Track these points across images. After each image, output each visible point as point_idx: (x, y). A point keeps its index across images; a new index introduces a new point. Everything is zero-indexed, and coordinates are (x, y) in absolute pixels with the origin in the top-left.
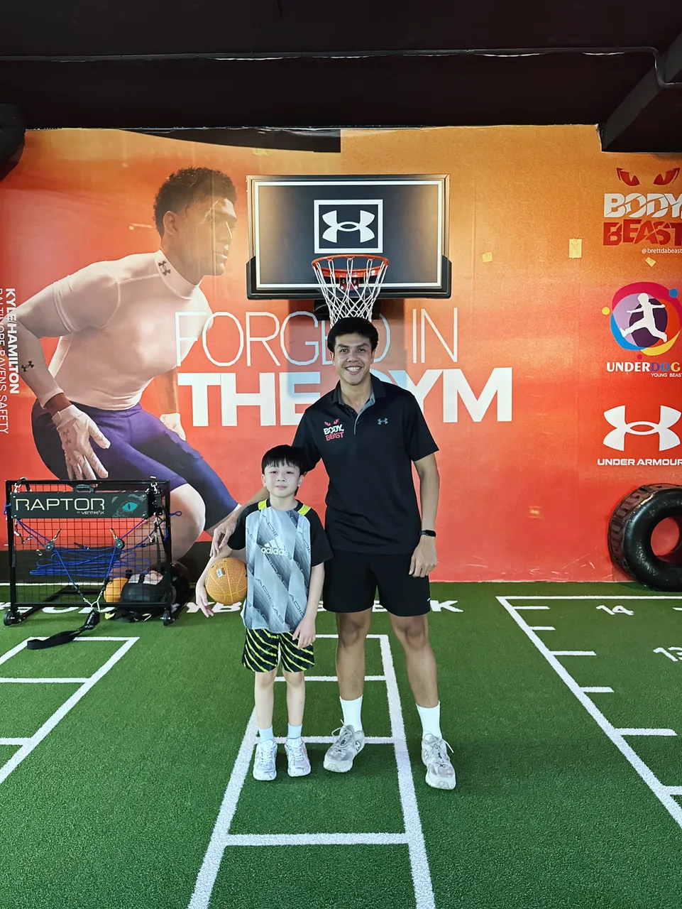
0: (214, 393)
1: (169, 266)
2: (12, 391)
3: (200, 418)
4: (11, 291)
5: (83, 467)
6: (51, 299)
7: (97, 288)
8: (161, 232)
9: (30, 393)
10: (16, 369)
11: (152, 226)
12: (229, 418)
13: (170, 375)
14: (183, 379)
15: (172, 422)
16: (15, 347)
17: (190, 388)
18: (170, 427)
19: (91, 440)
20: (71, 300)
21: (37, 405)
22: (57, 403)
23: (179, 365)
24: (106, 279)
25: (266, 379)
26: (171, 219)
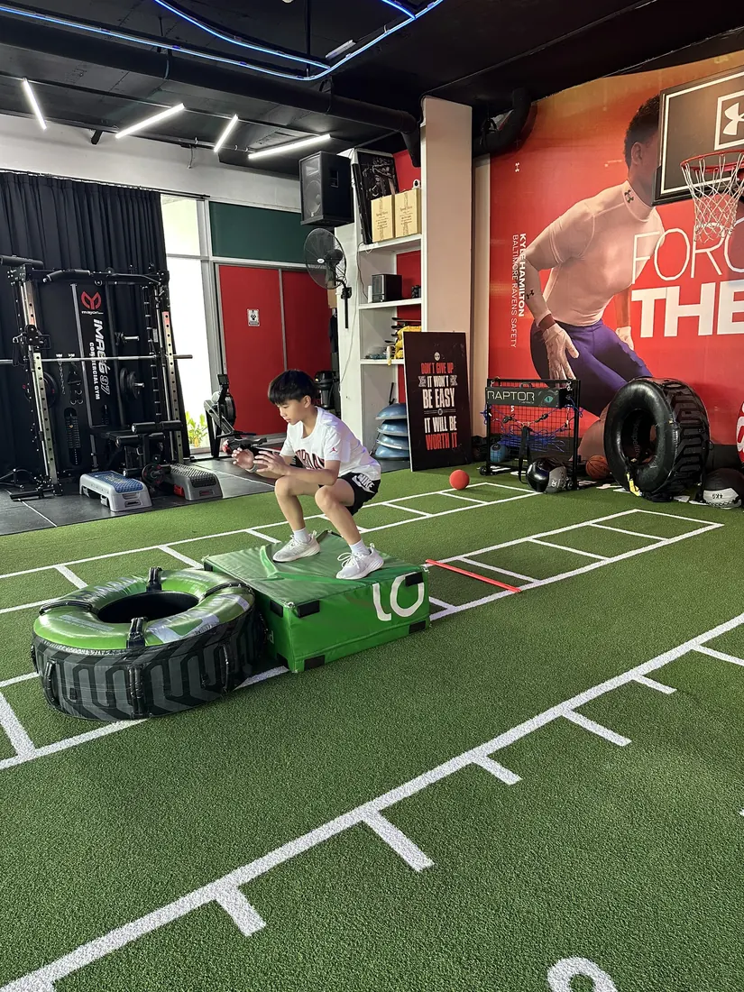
0: (660, 305)
1: (633, 194)
2: (520, 315)
3: (647, 331)
4: (523, 236)
5: (560, 373)
6: (547, 240)
7: (578, 225)
8: (629, 163)
9: (531, 316)
10: (523, 297)
11: (622, 160)
12: (671, 330)
13: (626, 293)
14: (636, 295)
15: (624, 334)
16: (523, 280)
17: (640, 303)
18: (622, 339)
19: (567, 351)
20: (560, 237)
21: (534, 324)
22: (547, 323)
23: (634, 282)
24: (585, 215)
25: (707, 290)
26: (638, 149)
